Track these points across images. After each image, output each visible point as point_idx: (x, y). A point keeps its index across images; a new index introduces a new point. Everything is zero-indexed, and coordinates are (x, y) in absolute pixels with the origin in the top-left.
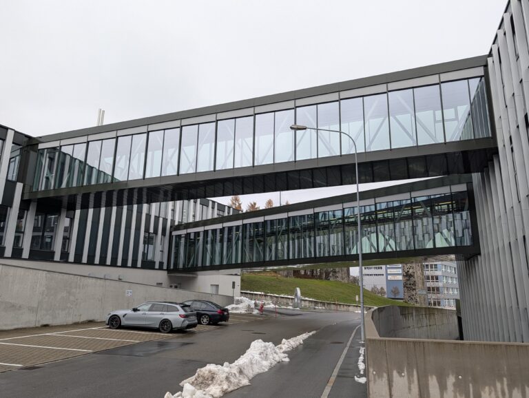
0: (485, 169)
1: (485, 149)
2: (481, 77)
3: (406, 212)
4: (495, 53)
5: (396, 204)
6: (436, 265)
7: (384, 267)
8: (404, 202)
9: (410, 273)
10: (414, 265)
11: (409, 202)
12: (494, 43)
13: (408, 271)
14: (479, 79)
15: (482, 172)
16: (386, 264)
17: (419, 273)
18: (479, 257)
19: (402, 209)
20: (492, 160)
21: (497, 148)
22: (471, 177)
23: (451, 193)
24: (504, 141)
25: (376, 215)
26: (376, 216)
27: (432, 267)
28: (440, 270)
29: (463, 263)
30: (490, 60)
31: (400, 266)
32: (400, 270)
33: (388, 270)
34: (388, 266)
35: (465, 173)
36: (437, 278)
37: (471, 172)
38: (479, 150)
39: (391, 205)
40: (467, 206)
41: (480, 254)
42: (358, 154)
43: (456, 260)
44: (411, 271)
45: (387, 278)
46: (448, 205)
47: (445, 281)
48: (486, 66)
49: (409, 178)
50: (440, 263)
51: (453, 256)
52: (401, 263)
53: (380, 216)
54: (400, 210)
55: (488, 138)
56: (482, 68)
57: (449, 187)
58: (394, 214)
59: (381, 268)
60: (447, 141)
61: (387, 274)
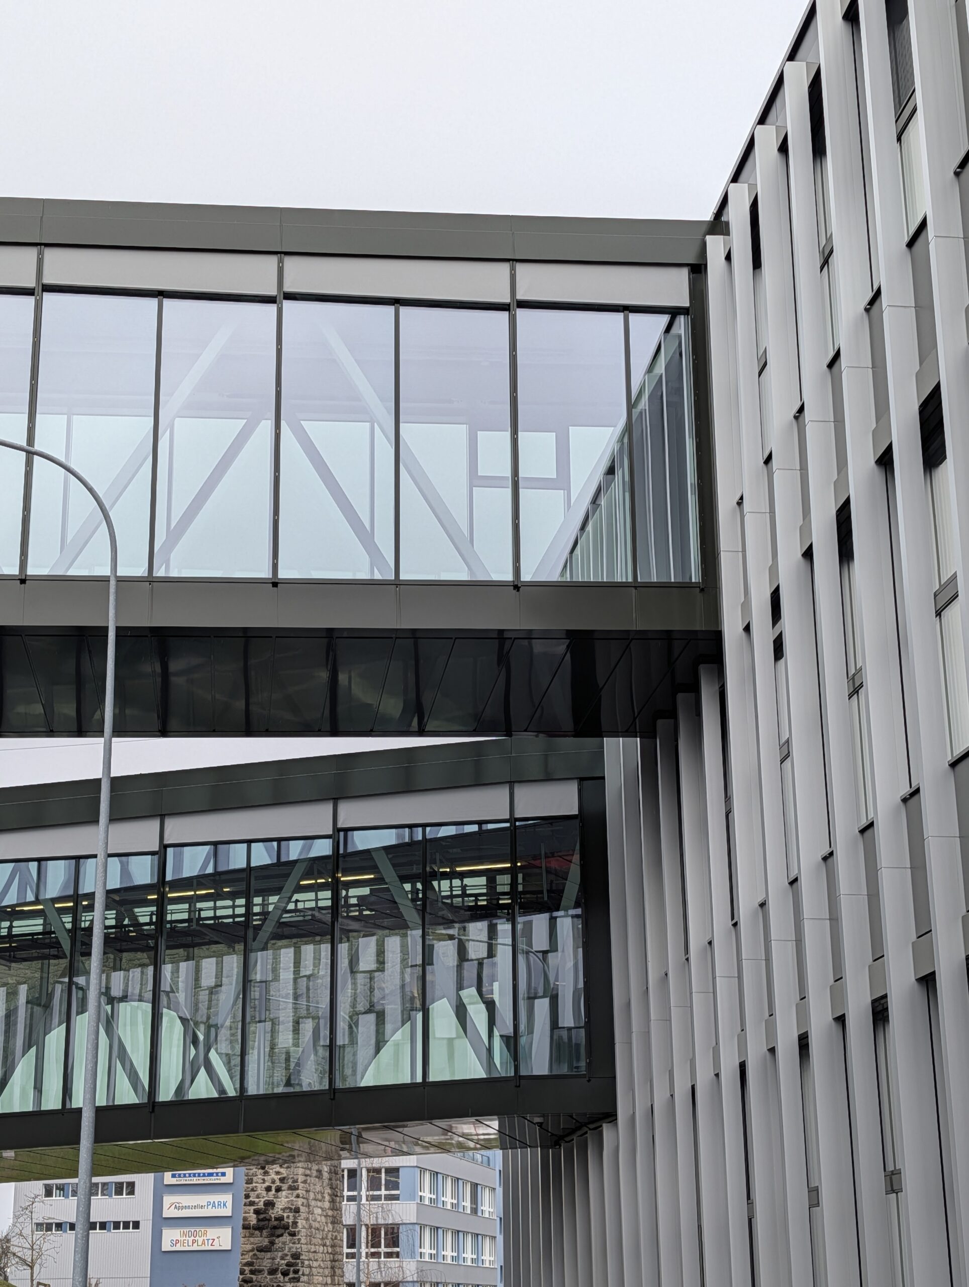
0: (662, 724)
1: (668, 636)
2: (674, 312)
3: (306, 900)
4: (737, 216)
5: (262, 856)
6: (393, 1171)
7: (144, 1182)
8: (294, 851)
9: (273, 1213)
10: (299, 1171)
11: (323, 848)
12: (735, 178)
13: (270, 1204)
14: (664, 319)
15: (648, 734)
16: (155, 1166)
17: (319, 1212)
18: (607, 1130)
19: (290, 884)
20: (695, 689)
21: (717, 637)
22: (599, 755)
23: (512, 820)
24: (746, 606)
25: (161, 905)
26: (161, 913)
27: (374, 1184)
28: (412, 1197)
29: (532, 1156)
30: (715, 246)
31: (229, 1174)
32: (227, 1198)
33: (168, 1200)
34: (168, 1178)
35: (578, 734)
36: (393, 1235)
37: (600, 734)
38: (643, 636)
39: (237, 859)
40: (572, 888)
41: (611, 1116)
42: (121, 580)
43: (503, 1148)
44: (283, 1201)
45: (157, 1238)
46: (491, 876)
47: (427, 1250)
48: (698, 270)
49: (335, 732)
50: (411, 1160)
51: (490, 1128)
52: (237, 1161)
53: (177, 913)
54: (277, 891)
55: (685, 586)
56: (683, 274)
57: (504, 791)
58: (249, 906)
59: (131, 1186)
60: (526, 577)
61: (161, 1222)
